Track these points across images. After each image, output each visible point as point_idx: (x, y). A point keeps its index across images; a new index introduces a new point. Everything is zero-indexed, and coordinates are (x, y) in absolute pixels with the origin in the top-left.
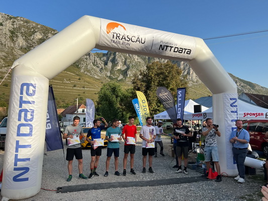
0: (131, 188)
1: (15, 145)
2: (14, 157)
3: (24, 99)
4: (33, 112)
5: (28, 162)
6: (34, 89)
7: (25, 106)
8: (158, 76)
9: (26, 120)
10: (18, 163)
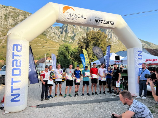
0: (80, 104)
1: (11, 81)
2: (11, 88)
3: (15, 54)
4: (21, 61)
5: (19, 90)
6: (21, 48)
7: (16, 58)
8: (93, 39)
9: (17, 66)
10: (13, 91)
